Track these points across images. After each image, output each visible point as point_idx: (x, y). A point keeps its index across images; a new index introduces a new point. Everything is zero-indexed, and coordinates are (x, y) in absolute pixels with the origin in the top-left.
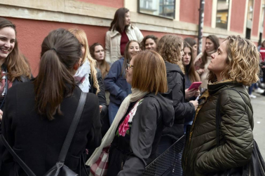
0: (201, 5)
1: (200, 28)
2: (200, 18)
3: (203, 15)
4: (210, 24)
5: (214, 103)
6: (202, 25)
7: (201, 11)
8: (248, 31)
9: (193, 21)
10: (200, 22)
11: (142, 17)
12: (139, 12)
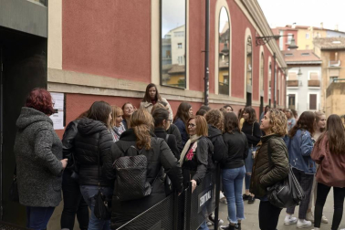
0: (206, 75)
1: (206, 96)
2: (206, 86)
3: (208, 84)
4: (214, 91)
5: (266, 147)
6: (208, 93)
7: (206, 80)
8: (249, 95)
9: (200, 89)
10: (206, 90)
11: (163, 88)
12: (161, 85)
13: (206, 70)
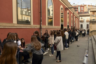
1: (41, 26)
3: (42, 22)
12: (18, 23)
13: (41, 18)
